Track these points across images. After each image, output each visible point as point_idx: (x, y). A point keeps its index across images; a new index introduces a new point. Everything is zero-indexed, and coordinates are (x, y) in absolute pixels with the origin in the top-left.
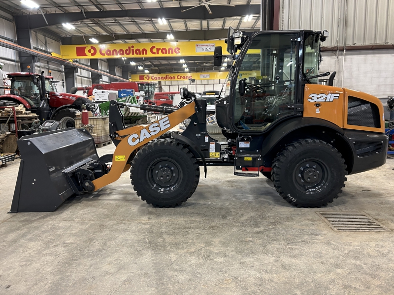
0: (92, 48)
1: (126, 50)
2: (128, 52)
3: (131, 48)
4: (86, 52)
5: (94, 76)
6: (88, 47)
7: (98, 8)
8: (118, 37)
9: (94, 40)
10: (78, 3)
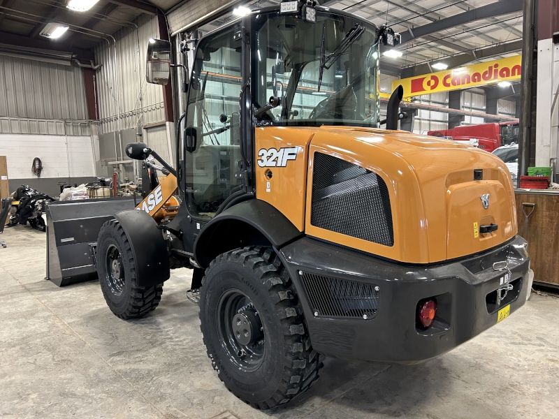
0: (433, 78)
1: (485, 73)
2: (487, 76)
3: (494, 69)
4: (425, 85)
5: (452, 119)
6: (428, 77)
7: (429, 18)
8: (482, 54)
9: (440, 66)
10: (400, 19)
